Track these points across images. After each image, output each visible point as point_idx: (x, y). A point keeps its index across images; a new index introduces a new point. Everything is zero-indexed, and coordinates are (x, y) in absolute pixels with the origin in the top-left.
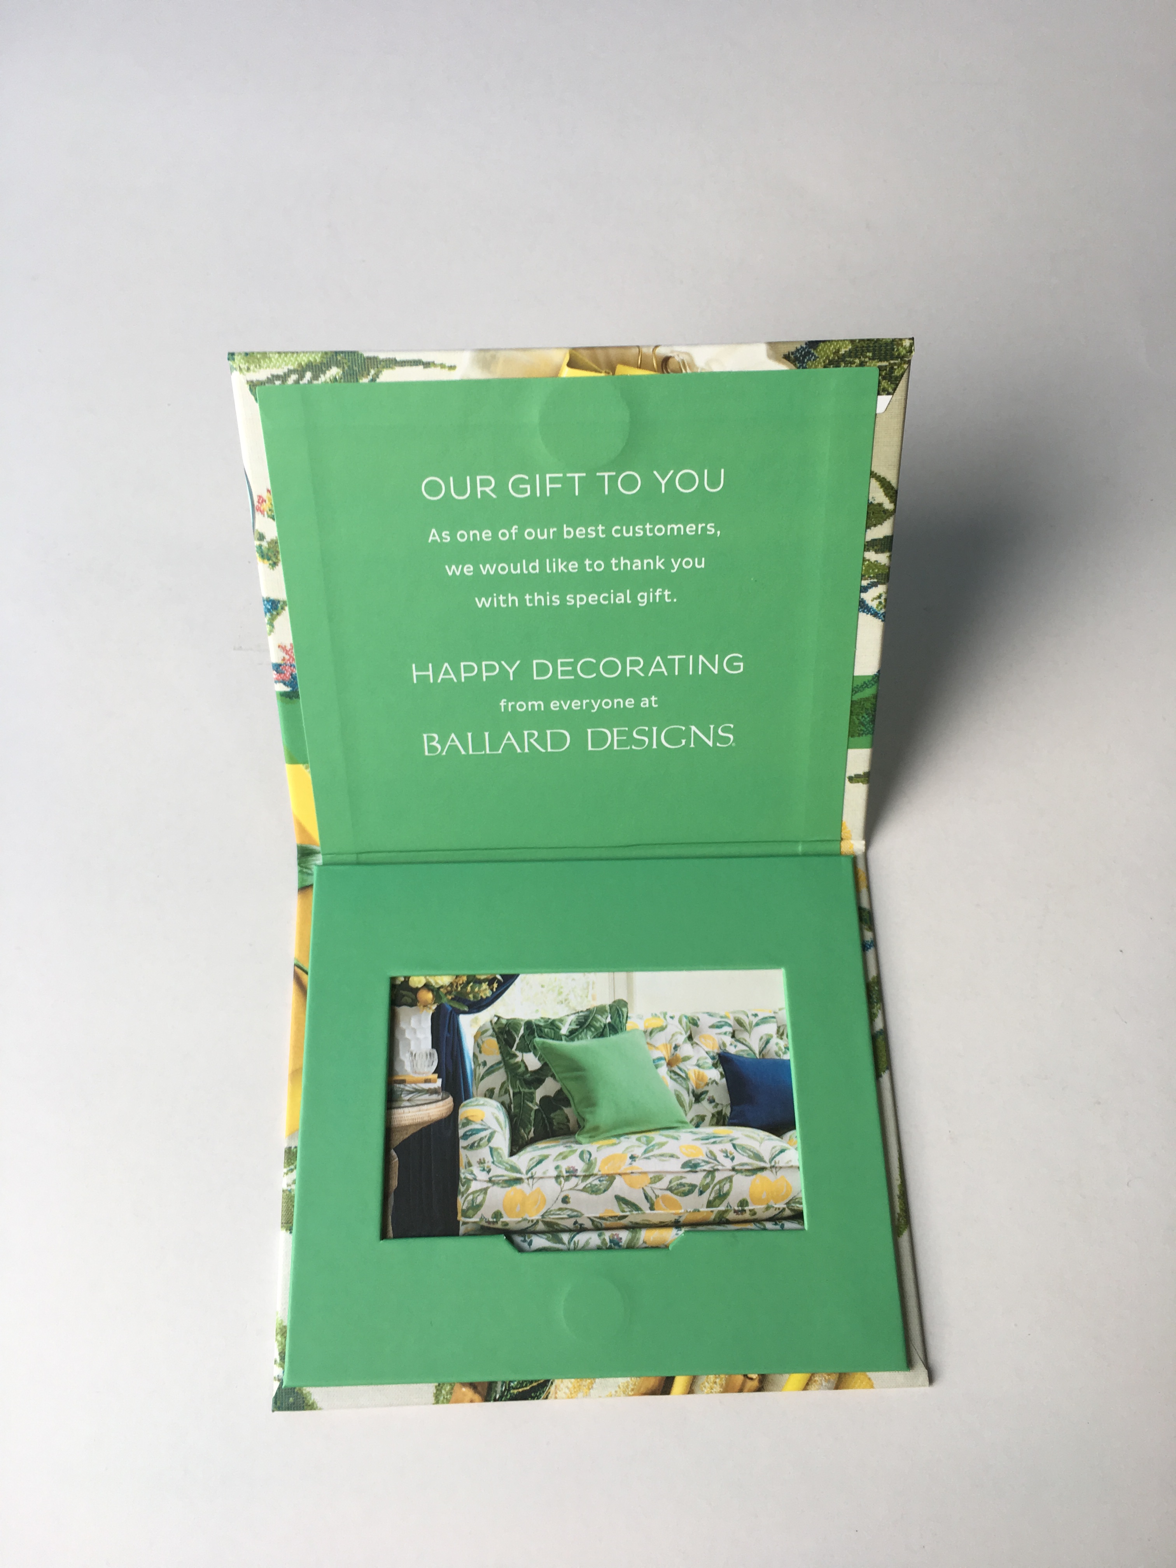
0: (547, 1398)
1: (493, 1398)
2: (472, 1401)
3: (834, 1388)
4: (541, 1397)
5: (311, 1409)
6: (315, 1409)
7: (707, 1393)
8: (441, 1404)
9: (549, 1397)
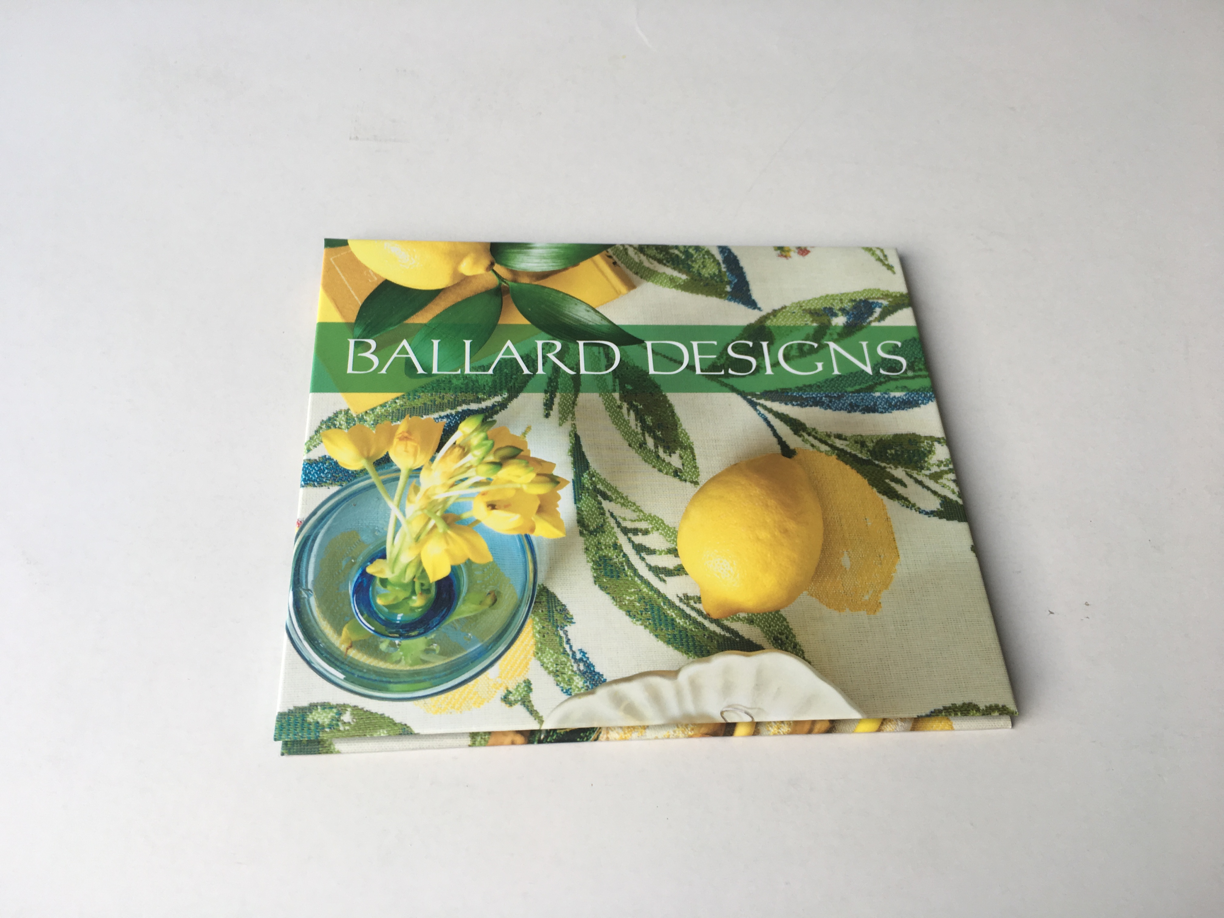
0: (596, 740)
1: (537, 739)
2: (513, 743)
3: (910, 729)
4: (591, 737)
5: (327, 753)
6: (332, 753)
7: (775, 735)
8: (478, 746)
9: (600, 738)
